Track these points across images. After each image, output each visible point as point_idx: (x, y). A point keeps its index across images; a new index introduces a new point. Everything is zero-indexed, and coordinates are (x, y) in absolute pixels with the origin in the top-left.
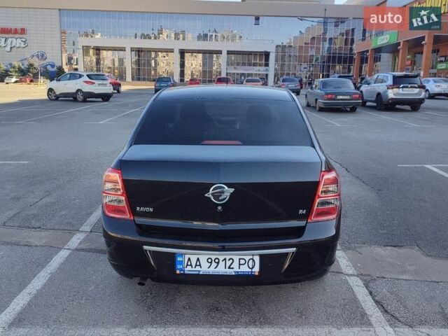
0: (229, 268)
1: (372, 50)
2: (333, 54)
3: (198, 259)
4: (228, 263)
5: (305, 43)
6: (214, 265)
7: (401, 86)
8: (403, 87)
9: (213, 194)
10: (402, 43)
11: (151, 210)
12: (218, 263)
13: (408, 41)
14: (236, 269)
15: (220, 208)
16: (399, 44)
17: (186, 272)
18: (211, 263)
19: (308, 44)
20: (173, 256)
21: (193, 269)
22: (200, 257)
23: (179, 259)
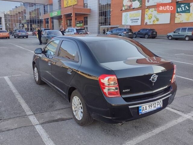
0: (155, 107)
1: (50, 18)
2: (33, 19)
3: (146, 107)
4: (155, 105)
5: (16, 14)
6: (151, 107)
7: (80, 33)
8: (80, 34)
9: (152, 79)
10: (63, 16)
11: (129, 90)
12: (151, 106)
13: (65, 15)
14: (157, 107)
15: (153, 84)
16: (61, 16)
17: (143, 113)
18: (150, 107)
19: (17, 14)
20: (138, 108)
21: (145, 111)
22: (146, 106)
23: (140, 109)
